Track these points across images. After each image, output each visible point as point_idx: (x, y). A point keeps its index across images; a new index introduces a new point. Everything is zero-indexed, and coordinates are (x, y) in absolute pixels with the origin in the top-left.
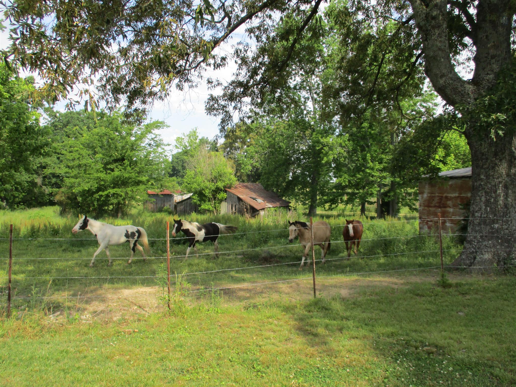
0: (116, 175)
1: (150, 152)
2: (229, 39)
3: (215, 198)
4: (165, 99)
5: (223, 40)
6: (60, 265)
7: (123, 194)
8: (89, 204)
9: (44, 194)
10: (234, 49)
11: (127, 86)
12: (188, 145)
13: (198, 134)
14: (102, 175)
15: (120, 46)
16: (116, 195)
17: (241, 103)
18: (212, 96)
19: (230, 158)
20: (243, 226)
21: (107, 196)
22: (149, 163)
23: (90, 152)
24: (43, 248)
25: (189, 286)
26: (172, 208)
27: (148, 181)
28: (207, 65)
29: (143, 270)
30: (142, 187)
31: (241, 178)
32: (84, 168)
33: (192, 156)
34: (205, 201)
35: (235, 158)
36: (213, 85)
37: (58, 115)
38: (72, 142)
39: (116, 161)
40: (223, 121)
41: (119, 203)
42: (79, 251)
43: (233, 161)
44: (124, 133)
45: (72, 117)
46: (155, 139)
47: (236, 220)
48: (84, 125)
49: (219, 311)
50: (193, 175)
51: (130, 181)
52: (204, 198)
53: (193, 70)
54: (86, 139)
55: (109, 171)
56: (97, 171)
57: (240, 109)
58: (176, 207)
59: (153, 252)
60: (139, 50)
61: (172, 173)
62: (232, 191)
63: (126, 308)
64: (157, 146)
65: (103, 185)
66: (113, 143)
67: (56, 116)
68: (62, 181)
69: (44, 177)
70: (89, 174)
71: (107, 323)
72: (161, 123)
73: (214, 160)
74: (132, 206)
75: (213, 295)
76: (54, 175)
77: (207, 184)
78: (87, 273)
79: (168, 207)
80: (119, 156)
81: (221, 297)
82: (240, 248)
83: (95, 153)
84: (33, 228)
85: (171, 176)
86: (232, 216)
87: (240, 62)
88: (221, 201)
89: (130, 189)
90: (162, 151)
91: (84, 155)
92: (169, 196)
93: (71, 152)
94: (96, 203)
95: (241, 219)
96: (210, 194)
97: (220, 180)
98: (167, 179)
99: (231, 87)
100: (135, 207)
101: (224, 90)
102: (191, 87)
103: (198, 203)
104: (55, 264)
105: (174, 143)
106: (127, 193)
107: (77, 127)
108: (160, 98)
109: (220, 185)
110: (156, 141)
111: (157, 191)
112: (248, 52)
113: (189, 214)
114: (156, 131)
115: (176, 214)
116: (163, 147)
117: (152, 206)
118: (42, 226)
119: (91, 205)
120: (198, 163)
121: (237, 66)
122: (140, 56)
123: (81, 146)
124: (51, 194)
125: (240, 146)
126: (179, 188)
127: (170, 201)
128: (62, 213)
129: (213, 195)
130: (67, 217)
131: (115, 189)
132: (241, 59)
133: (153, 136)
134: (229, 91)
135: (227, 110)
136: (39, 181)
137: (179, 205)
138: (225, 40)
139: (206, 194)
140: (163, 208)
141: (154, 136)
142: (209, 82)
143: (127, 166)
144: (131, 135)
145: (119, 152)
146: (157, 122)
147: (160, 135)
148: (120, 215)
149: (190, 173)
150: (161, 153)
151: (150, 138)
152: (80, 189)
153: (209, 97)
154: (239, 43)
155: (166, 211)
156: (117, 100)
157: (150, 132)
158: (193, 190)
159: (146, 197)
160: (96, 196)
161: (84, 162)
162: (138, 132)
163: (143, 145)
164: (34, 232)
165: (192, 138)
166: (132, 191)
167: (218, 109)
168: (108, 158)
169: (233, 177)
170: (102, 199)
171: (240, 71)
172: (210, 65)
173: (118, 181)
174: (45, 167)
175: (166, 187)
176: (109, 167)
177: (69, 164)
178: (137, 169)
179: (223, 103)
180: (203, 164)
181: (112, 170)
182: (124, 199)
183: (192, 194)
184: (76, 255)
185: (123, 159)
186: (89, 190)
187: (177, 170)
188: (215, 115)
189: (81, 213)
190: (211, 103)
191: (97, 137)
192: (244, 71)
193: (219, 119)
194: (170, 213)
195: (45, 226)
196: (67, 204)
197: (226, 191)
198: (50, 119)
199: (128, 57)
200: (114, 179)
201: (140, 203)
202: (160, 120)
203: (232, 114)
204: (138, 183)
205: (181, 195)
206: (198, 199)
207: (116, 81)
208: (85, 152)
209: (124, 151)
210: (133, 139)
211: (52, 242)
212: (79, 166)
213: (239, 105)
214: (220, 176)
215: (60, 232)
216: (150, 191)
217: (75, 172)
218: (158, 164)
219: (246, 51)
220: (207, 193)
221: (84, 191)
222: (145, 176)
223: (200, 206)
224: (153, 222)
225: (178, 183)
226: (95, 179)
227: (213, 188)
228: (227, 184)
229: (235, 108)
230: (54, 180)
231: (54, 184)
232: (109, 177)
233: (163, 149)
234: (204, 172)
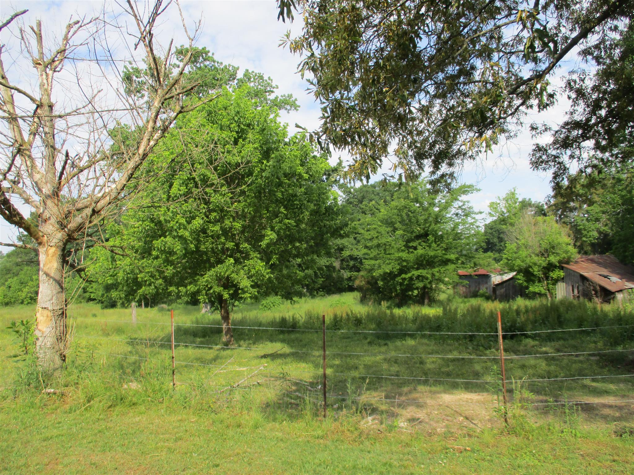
0: (419, 255)
1: (457, 224)
2: (556, 70)
3: (547, 278)
4: (477, 158)
5: (548, 72)
6: (368, 360)
7: (429, 276)
8: (391, 289)
9: (343, 278)
10: (565, 81)
11: (430, 149)
12: (505, 211)
13: (517, 196)
14: (404, 255)
15: (420, 104)
16: (421, 278)
17: (580, 149)
18: (537, 145)
19: (564, 223)
20: (593, 315)
21: (411, 279)
22: (457, 237)
23: (389, 229)
24: (348, 340)
25: (532, 396)
26: (489, 292)
27: (457, 259)
28: (527, 108)
29: (464, 371)
30: (451, 267)
31: (583, 249)
32: (384, 247)
33: (512, 225)
34: (534, 282)
35: (571, 223)
36: (538, 131)
37: (352, 190)
38: (370, 219)
39: (418, 237)
40: (556, 176)
41: (425, 287)
42: (386, 344)
43: (569, 226)
44: (426, 204)
45: (367, 191)
46: (464, 207)
47: (582, 307)
48: (381, 199)
49: (579, 435)
50: (515, 249)
51: (436, 260)
52: (532, 278)
53: (510, 117)
54: (384, 215)
55: (411, 250)
56: (398, 250)
57: (579, 158)
58: (494, 290)
59: (473, 348)
60: (441, 105)
61: (485, 247)
62: (572, 267)
63: (449, 418)
64: (466, 215)
65: (405, 266)
66: (414, 217)
67: (350, 192)
68: (361, 263)
69: (342, 260)
70: (389, 254)
71: (430, 435)
72: (469, 186)
73: (542, 227)
74: (440, 290)
75: (567, 411)
76: (351, 258)
77: (535, 259)
78: (398, 372)
79: (485, 290)
80: (422, 231)
81: (578, 415)
82: (592, 345)
83: (395, 230)
84: (335, 317)
85: (486, 251)
86: (575, 302)
87: (574, 95)
88: (556, 281)
89: (437, 269)
90: (473, 221)
91: (383, 232)
92: (486, 277)
93: (368, 230)
94: (398, 288)
95: (589, 305)
96: (541, 273)
97: (553, 253)
98: (481, 254)
99: (564, 130)
100: (444, 292)
101: (554, 135)
102: (508, 138)
103: (525, 284)
104: (362, 359)
105: (488, 210)
106: (433, 275)
107: (373, 202)
108: (471, 157)
109: (553, 259)
110: (465, 209)
111: (469, 271)
112: (586, 81)
113: (513, 299)
114: (463, 198)
115: (496, 299)
116: (473, 216)
117: (464, 290)
118: (344, 315)
119: (393, 290)
120: (521, 232)
121: (570, 102)
122: (444, 112)
123: (379, 223)
124: (350, 279)
125: (578, 206)
126: (497, 266)
127: (487, 283)
128: (363, 300)
129: (545, 274)
130: (368, 305)
131: (420, 271)
132: (576, 92)
133: (460, 204)
134: (562, 136)
135: (561, 160)
136: (337, 264)
137: (499, 287)
138: (551, 72)
139: (535, 273)
140: (478, 292)
141: (462, 204)
142: (533, 128)
143: (432, 243)
144: (434, 205)
145: (422, 226)
146: (464, 186)
147: (468, 202)
148: (426, 301)
149: (511, 246)
150: (472, 224)
151: (457, 206)
152: (381, 271)
153: (534, 147)
154: (572, 72)
155: (482, 296)
156: (421, 167)
157: (456, 199)
158: (516, 268)
159: (456, 279)
160: (399, 279)
161: (383, 241)
162: (442, 201)
163: (448, 215)
164: (337, 322)
165: (510, 202)
166: (439, 272)
167: (547, 162)
168: (409, 235)
169: (571, 248)
170: (406, 282)
171: (576, 107)
172: (531, 106)
173: (422, 261)
174: (342, 250)
175: (480, 265)
176: (411, 244)
177: (368, 245)
178: (444, 245)
179: (554, 153)
180: (527, 235)
181: (415, 248)
182: (430, 283)
183: (515, 273)
184: (383, 349)
185: (426, 235)
186: (391, 273)
187: (492, 243)
188: (545, 169)
189: (384, 299)
190: (538, 155)
191: (396, 211)
192: (581, 107)
193: (550, 174)
194: (488, 298)
195: (348, 315)
196: (368, 289)
197: (562, 268)
198: (344, 196)
199: (431, 115)
200: (417, 259)
201: (450, 287)
202: (468, 183)
203: (567, 166)
204: (446, 262)
205: (501, 275)
206: (524, 279)
207: (419, 145)
208: (384, 229)
209: (427, 225)
210: (437, 209)
211: (355, 334)
212: (378, 246)
213: (577, 152)
214: (553, 247)
215: (363, 321)
216: (461, 272)
217: (374, 253)
218: (469, 237)
219: (583, 80)
220: (536, 270)
221: (385, 273)
222: (453, 253)
223: (527, 288)
224: (468, 310)
225: (495, 259)
226: (396, 260)
227: (544, 264)
228: (564, 258)
229: (572, 157)
230: (352, 263)
231: (352, 267)
232: (411, 257)
233: (474, 218)
234: (530, 244)
